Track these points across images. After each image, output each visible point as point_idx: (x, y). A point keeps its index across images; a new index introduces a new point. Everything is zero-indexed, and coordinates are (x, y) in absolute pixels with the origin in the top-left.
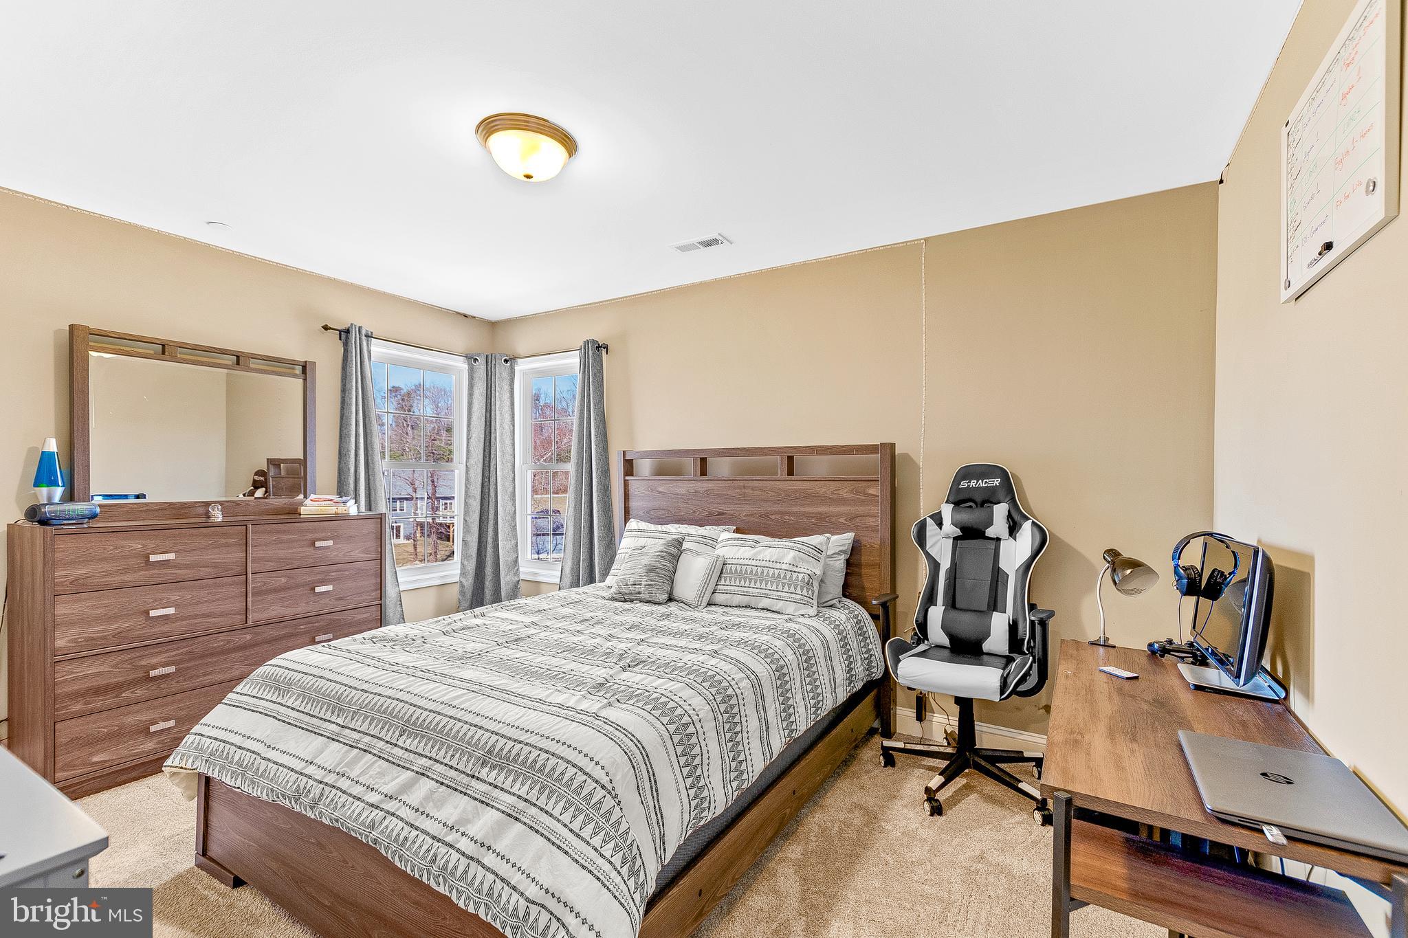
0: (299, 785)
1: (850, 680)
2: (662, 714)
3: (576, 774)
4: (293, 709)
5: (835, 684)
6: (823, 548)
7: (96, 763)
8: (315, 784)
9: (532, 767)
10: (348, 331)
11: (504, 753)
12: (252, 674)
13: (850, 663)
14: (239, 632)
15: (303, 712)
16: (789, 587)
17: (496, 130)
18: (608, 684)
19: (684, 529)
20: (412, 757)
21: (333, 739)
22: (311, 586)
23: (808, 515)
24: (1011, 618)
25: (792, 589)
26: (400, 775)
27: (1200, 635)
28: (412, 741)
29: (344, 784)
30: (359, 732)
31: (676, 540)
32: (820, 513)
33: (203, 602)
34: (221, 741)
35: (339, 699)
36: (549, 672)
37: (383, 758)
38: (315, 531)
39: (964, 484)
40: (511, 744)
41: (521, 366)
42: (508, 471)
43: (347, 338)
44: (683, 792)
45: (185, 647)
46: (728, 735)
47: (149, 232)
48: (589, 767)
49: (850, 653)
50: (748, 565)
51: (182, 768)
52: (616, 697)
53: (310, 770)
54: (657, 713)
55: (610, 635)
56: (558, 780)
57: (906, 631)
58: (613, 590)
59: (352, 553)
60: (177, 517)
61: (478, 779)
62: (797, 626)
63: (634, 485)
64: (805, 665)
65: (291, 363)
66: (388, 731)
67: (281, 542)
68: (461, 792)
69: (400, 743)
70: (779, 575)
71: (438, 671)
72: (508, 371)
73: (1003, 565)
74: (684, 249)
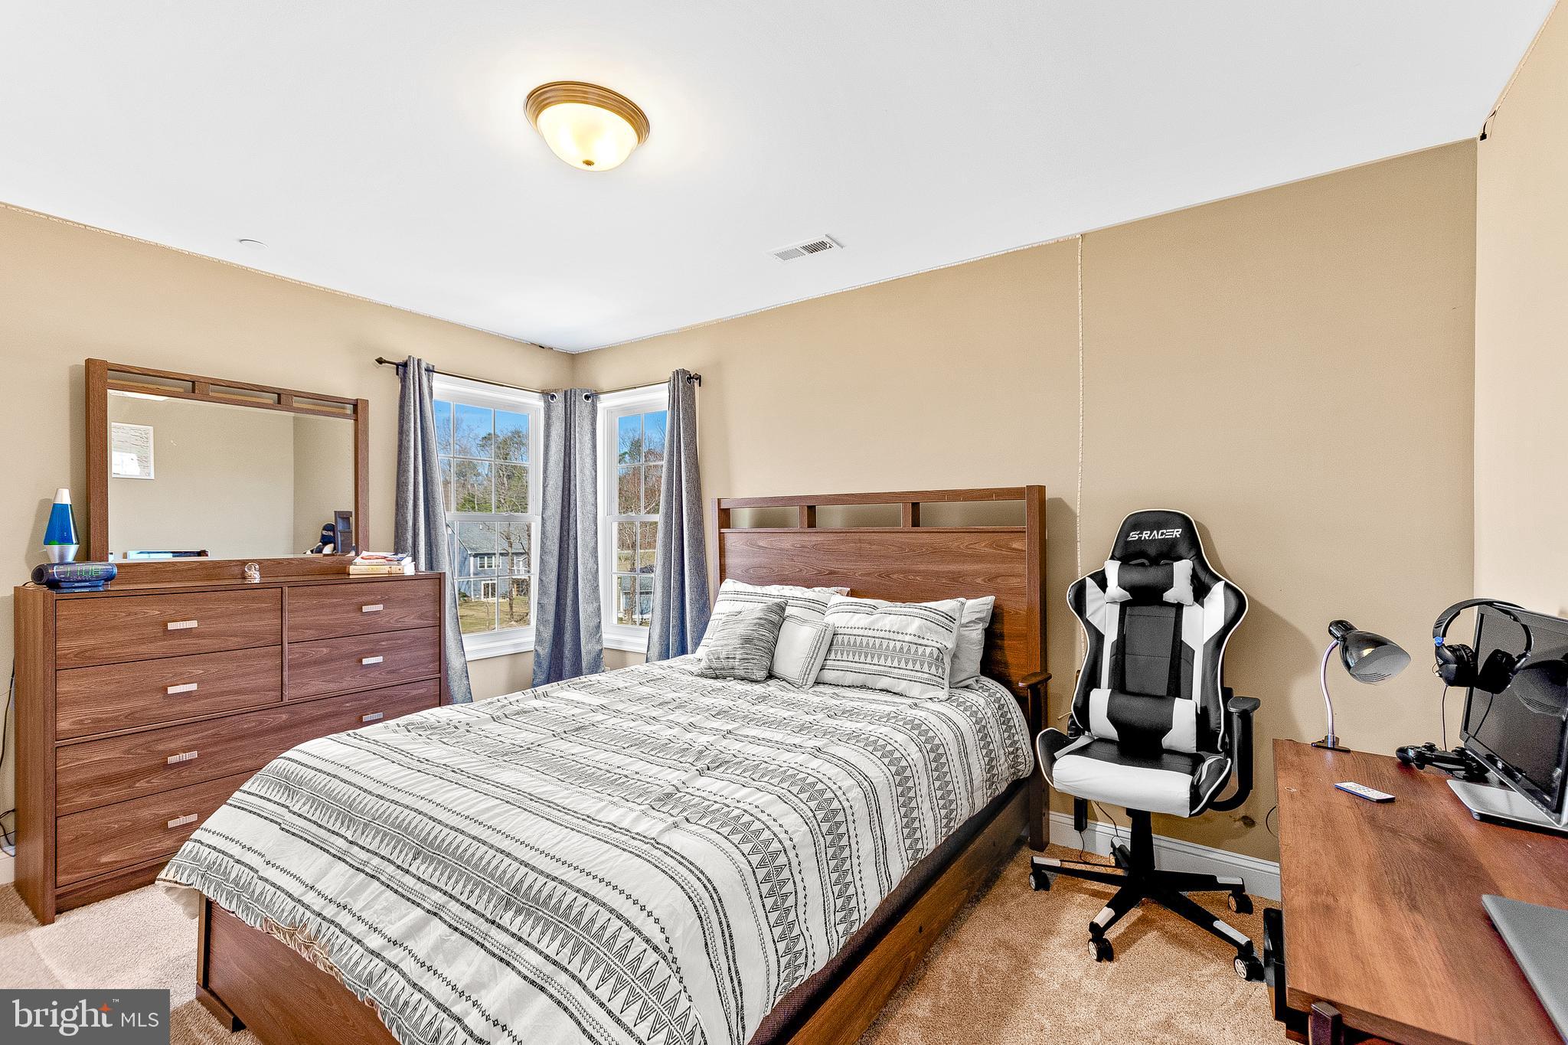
0: (294, 917)
1: (990, 782)
2: (743, 841)
3: (621, 928)
4: (300, 816)
5: (972, 787)
6: (956, 616)
7: (106, 864)
8: (313, 917)
9: (566, 916)
10: (405, 365)
11: (533, 893)
12: (264, 769)
13: (991, 760)
14: (274, 711)
15: (310, 820)
16: (914, 664)
17: (547, 104)
18: (679, 795)
19: (788, 591)
20: (424, 889)
21: (340, 858)
22: (359, 656)
23: (937, 575)
24: (1199, 706)
25: (918, 667)
26: (409, 913)
27: (1474, 737)
28: (427, 868)
29: (344, 919)
30: (368, 851)
31: (778, 605)
32: (953, 573)
33: (231, 677)
34: (220, 851)
35: (350, 806)
36: (609, 775)
37: (392, 889)
38: (362, 593)
39: (1134, 536)
40: (542, 880)
41: (604, 403)
42: (589, 523)
43: (405, 372)
44: (770, 946)
45: (209, 729)
46: (832, 864)
47: (179, 254)
48: (639, 920)
49: (991, 747)
50: (863, 636)
51: (176, 882)
52: (685, 814)
53: (310, 898)
54: (736, 838)
55: (691, 724)
56: (598, 936)
57: (1061, 719)
58: (703, 664)
59: (406, 619)
60: (209, 577)
61: (499, 926)
62: (923, 714)
63: (732, 539)
64: (934, 765)
65: (341, 401)
66: (401, 852)
67: (323, 606)
68: (478, 943)
69: (413, 869)
70: (902, 648)
71: (472, 771)
72: (589, 408)
73: (1186, 637)
74: (785, 256)
